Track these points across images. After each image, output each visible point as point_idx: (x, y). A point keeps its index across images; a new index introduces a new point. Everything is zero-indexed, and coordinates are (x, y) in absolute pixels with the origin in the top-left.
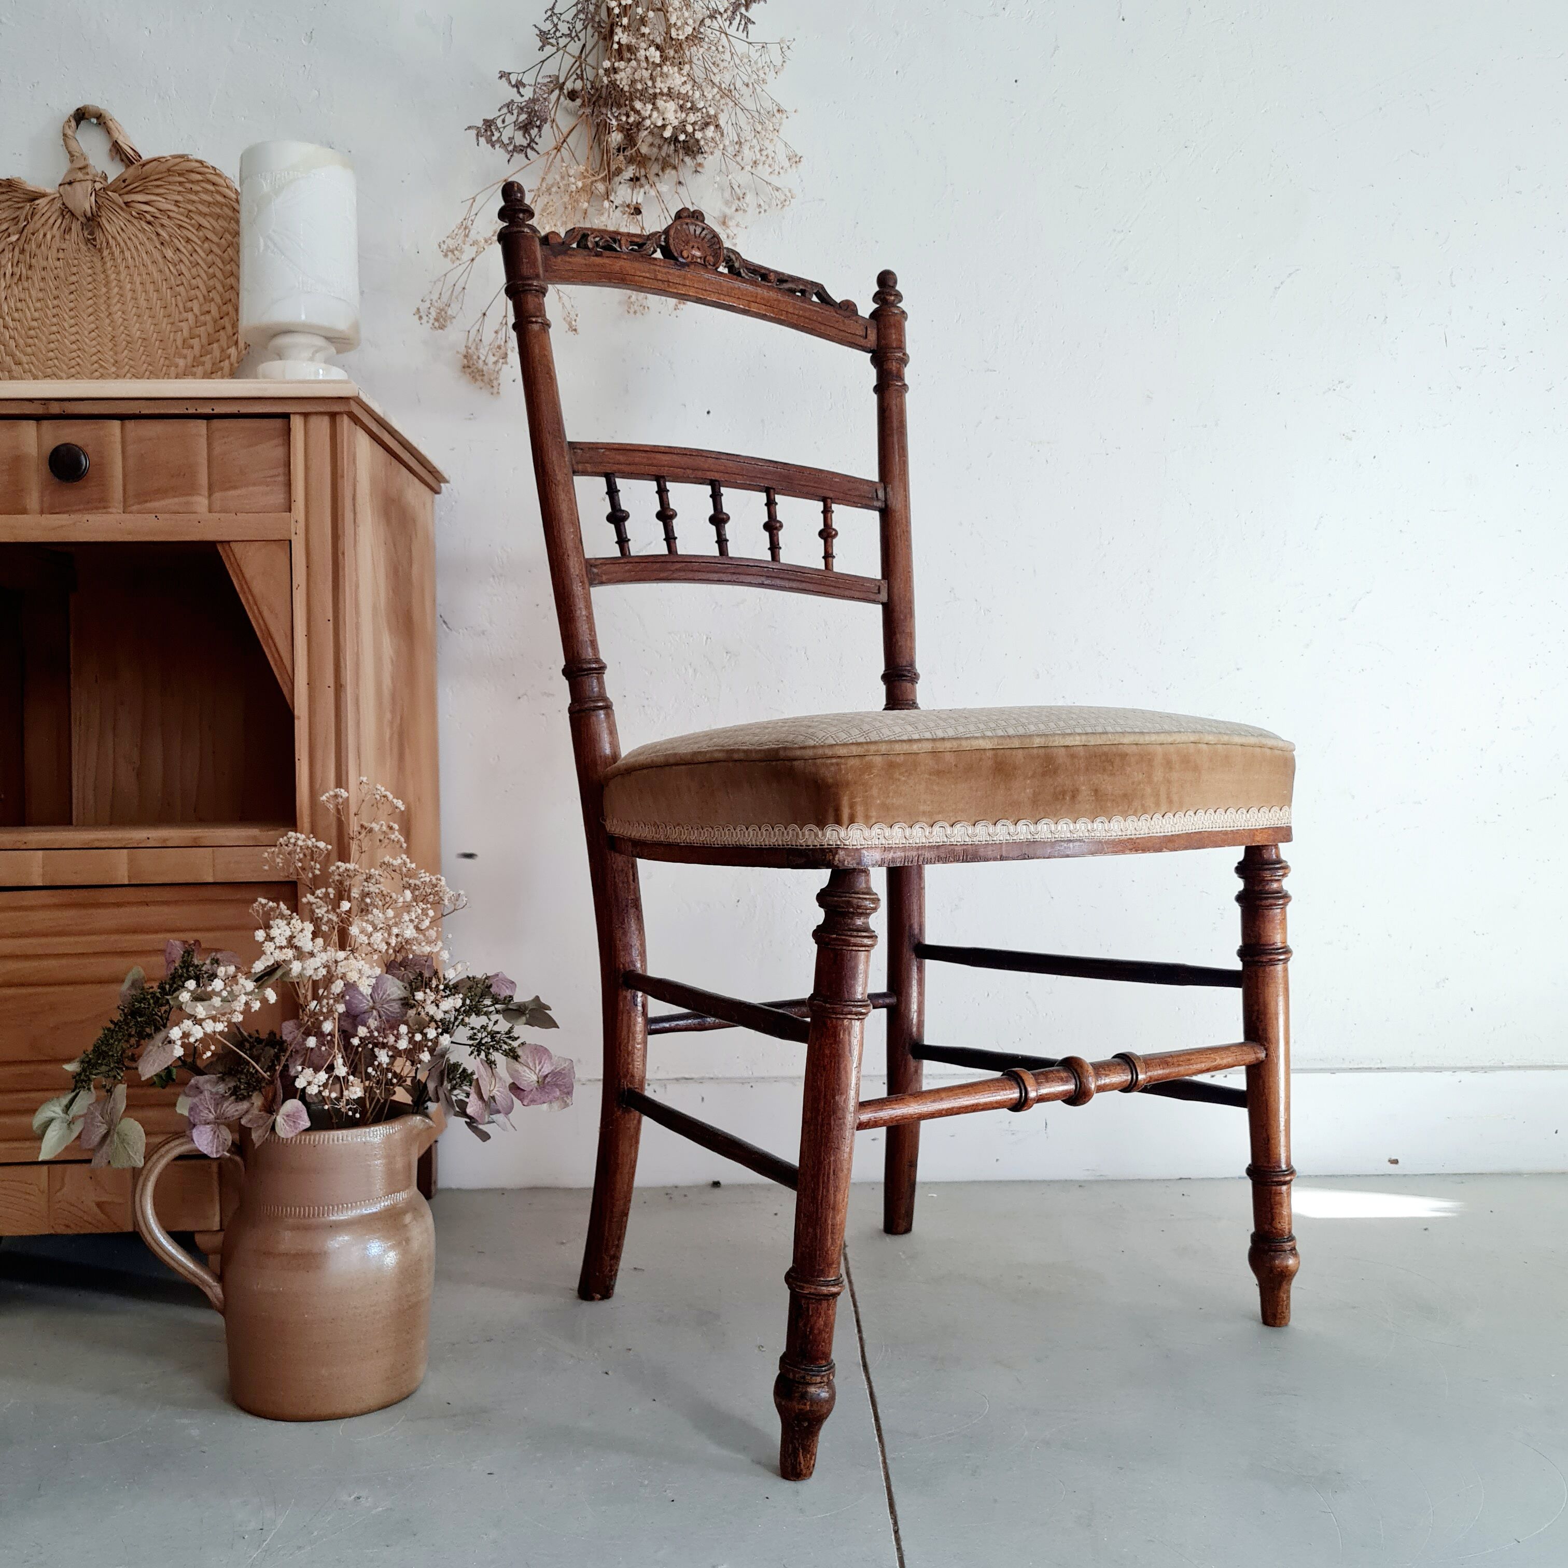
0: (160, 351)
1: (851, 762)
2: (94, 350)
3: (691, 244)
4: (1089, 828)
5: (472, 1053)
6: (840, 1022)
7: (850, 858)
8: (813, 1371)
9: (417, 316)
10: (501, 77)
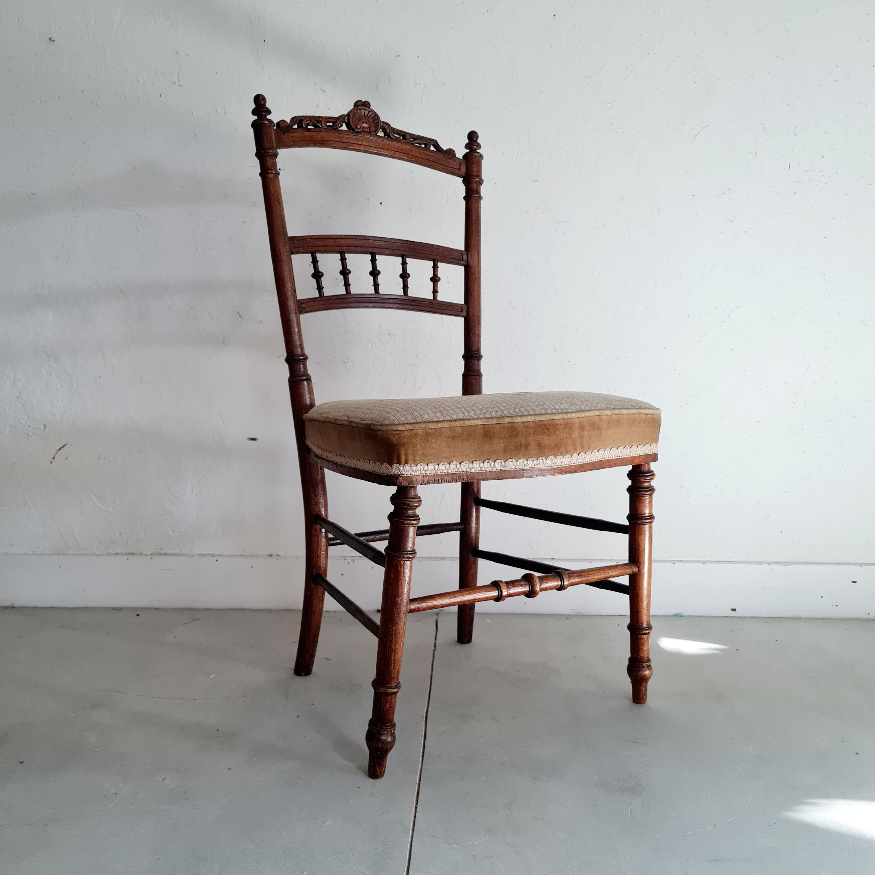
1: (406, 433)
3: (362, 121)
4: (535, 463)
6: (399, 562)
7: (405, 481)
8: (383, 728)
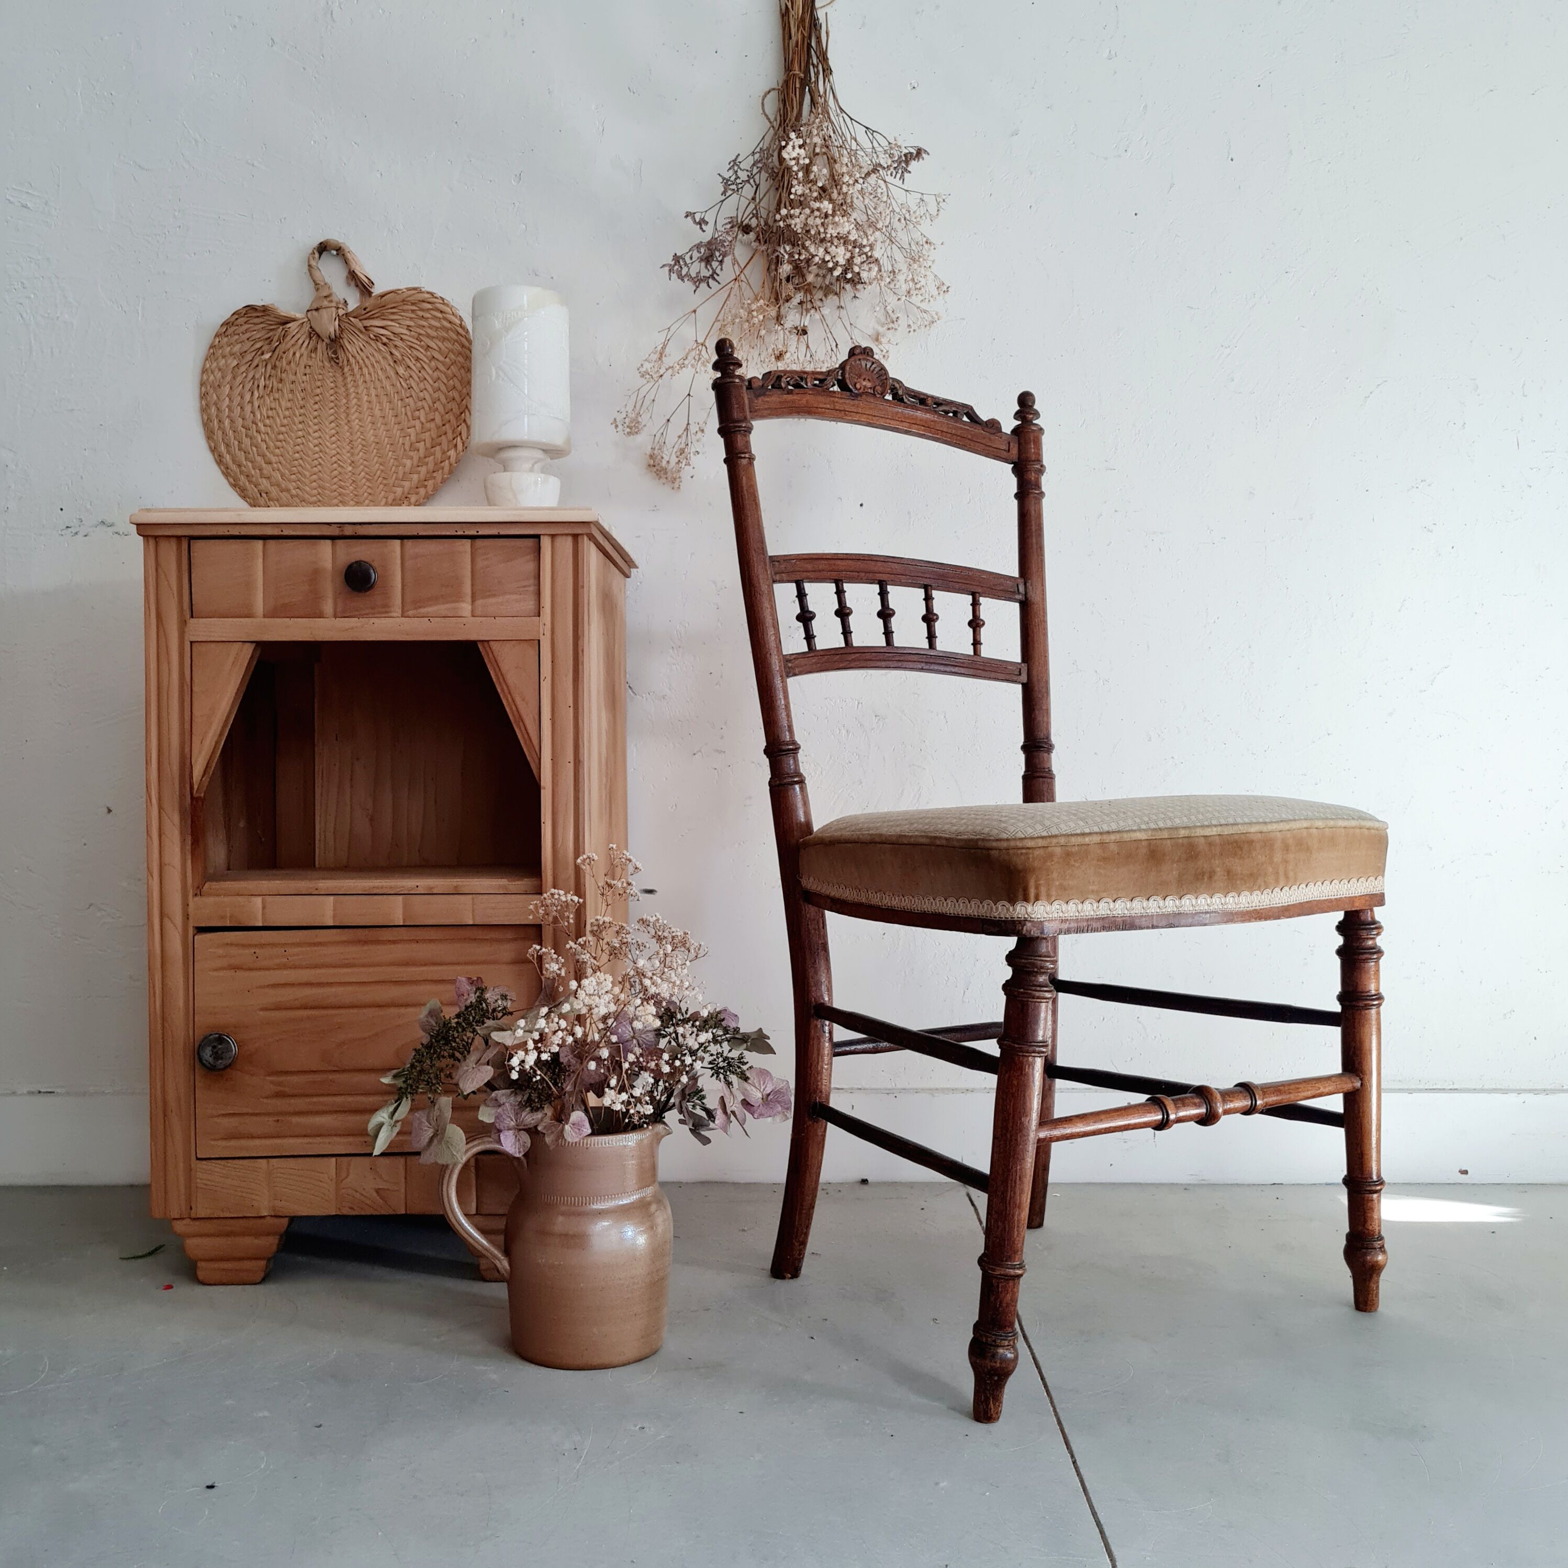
0: (390, 453)
1: (1037, 852)
2: (334, 452)
3: (863, 377)
4: (1223, 902)
5: (713, 1075)
6: (1025, 1059)
7: (1035, 929)
8: (1001, 1336)
9: (614, 425)
10: (687, 216)
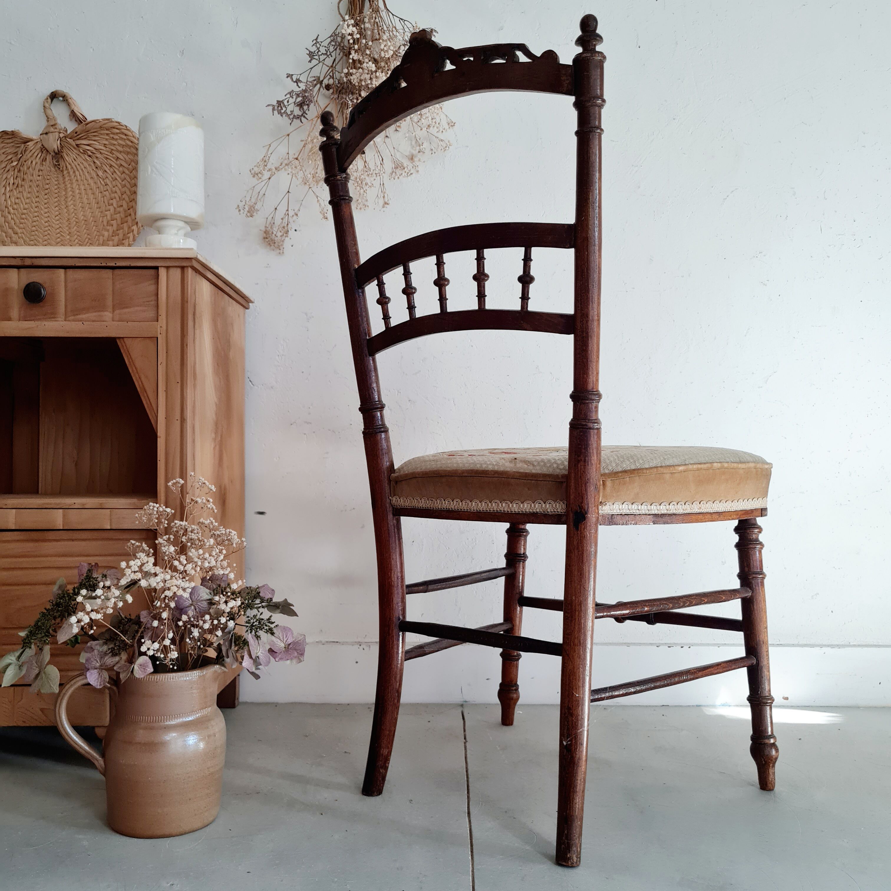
2: (58, 226)
5: (247, 631)
9: (237, 210)
10: (288, 77)
